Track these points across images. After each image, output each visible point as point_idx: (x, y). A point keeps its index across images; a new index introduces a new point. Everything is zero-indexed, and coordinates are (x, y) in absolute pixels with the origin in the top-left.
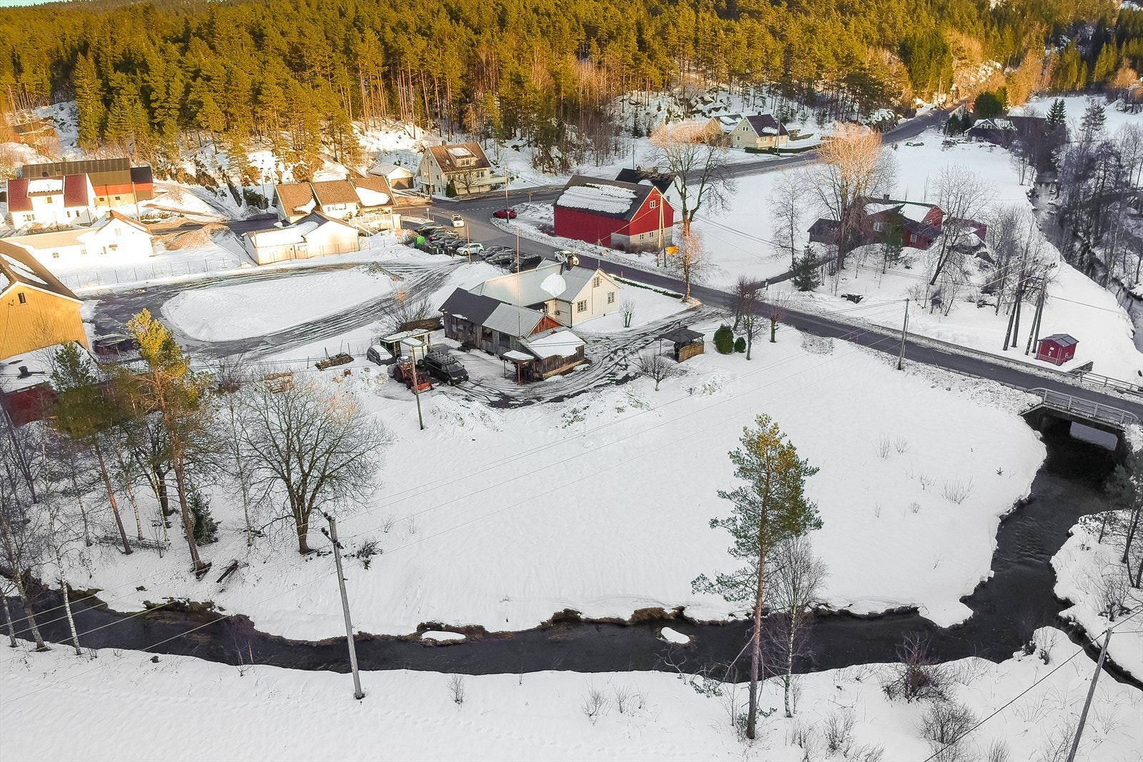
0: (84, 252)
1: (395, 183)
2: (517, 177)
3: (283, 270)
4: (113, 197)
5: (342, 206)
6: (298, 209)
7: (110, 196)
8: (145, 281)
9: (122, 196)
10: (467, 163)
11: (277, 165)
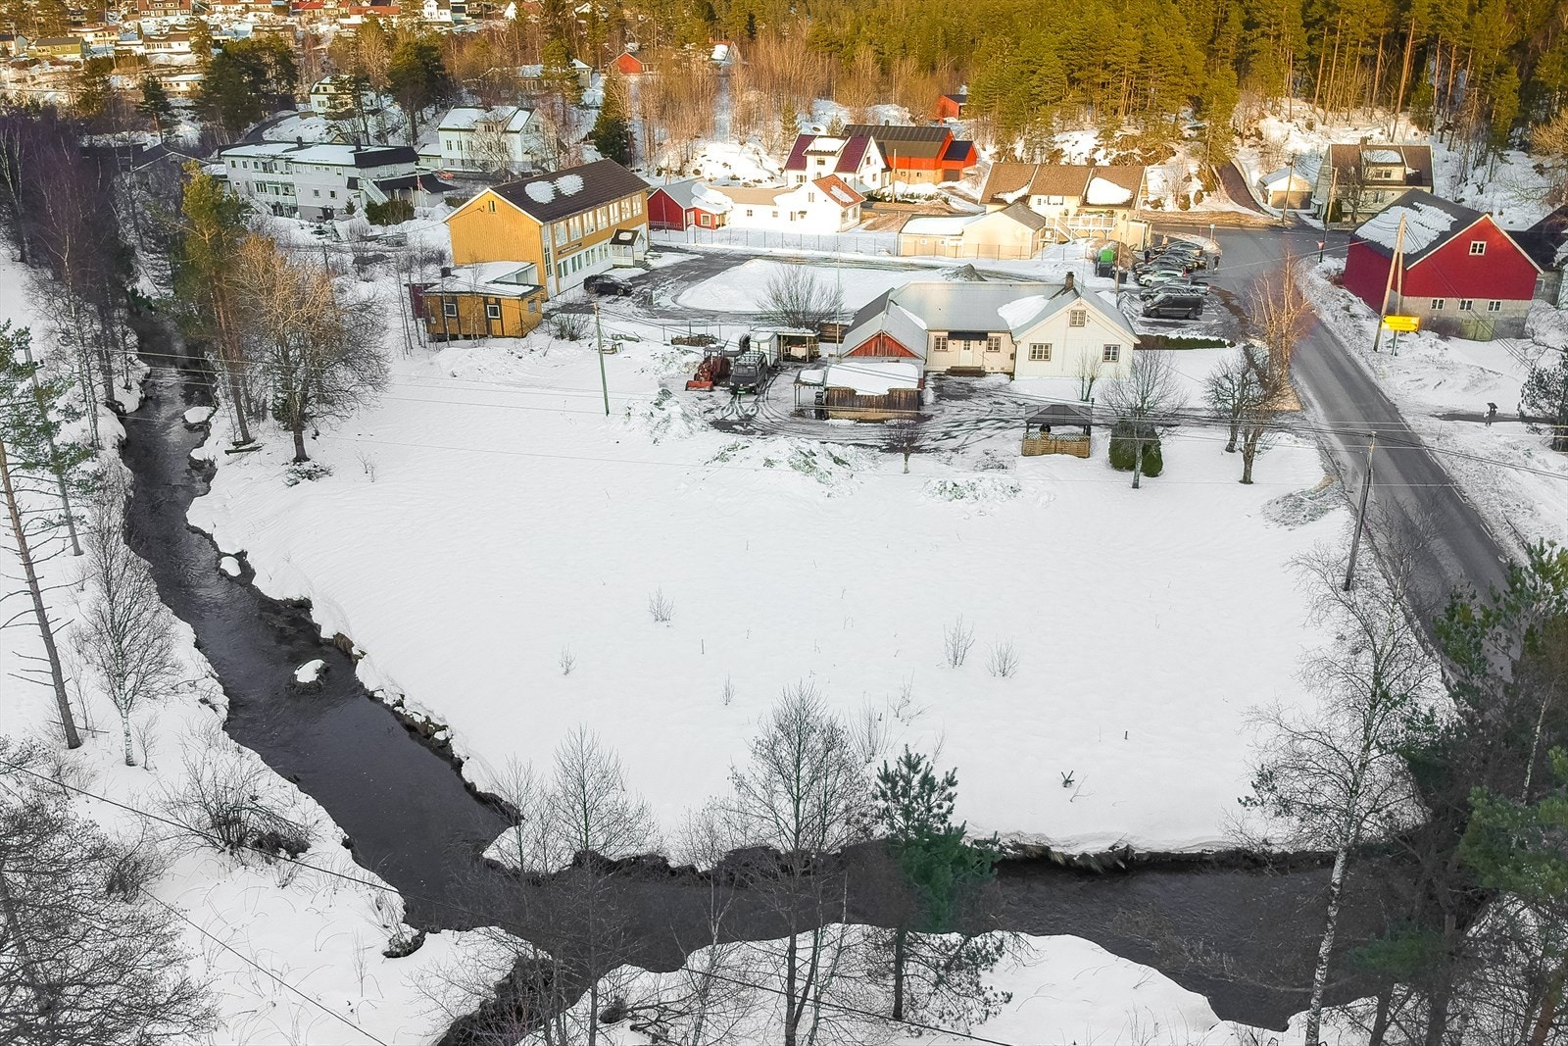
0: (775, 214)
1: (1278, 197)
2: (1501, 213)
3: (912, 265)
4: (914, 172)
5: (1058, 199)
6: (1001, 196)
7: (912, 171)
8: (769, 249)
9: (924, 172)
10: (1388, 175)
11: (1095, 150)
